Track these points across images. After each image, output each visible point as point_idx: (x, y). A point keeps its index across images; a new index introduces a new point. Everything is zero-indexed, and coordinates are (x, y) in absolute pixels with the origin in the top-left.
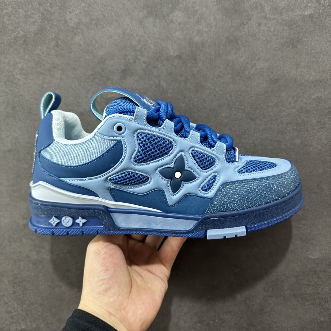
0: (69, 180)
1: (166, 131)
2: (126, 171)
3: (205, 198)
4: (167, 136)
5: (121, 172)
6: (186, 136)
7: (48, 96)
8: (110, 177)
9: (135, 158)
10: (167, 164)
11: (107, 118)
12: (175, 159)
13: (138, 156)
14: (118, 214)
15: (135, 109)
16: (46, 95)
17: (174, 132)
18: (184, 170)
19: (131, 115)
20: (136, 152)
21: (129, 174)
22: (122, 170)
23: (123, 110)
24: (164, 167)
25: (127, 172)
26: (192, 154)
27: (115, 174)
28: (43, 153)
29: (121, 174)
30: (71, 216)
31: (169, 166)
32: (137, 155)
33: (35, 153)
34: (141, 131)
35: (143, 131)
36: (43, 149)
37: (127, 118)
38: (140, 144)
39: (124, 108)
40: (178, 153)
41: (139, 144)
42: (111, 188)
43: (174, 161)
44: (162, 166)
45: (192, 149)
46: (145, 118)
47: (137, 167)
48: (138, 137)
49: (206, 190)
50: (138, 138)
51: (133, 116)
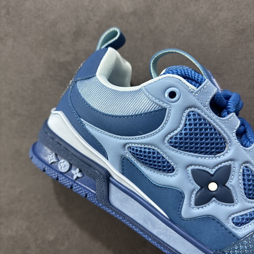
0: (88, 125)
1: (227, 127)
2: (153, 147)
3: (230, 232)
4: (225, 132)
5: (146, 146)
6: (245, 144)
7: (113, 31)
8: (130, 145)
9: (171, 138)
10: (207, 167)
11: (164, 76)
12: (220, 166)
13: (176, 138)
14: (117, 189)
15: (204, 81)
16: (112, 29)
17: (235, 133)
18: (224, 185)
19: (195, 86)
20: (176, 132)
21: (154, 153)
22: (148, 144)
23: (189, 75)
24: (201, 168)
25: (153, 150)
26: (243, 170)
27: (138, 144)
28: (78, 84)
29: (145, 148)
30: (71, 163)
31: (207, 170)
32: (176, 135)
33: (71, 81)
34: (196, 110)
35: (199, 112)
36: (81, 80)
37: (189, 87)
38: (188, 125)
39: (192, 74)
40: (227, 161)
41: (185, 125)
42: (125, 157)
43: (217, 168)
44: (199, 165)
45: (246, 165)
46: (211, 97)
47: (167, 150)
48: (189, 115)
49: (237, 224)
50: (189, 117)
51: (198, 88)
